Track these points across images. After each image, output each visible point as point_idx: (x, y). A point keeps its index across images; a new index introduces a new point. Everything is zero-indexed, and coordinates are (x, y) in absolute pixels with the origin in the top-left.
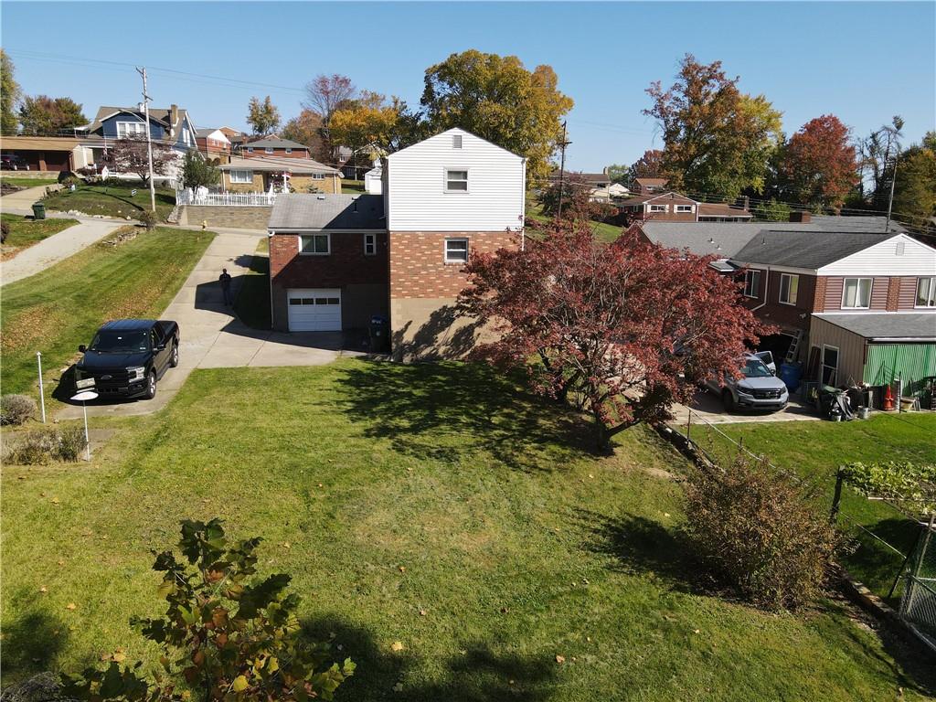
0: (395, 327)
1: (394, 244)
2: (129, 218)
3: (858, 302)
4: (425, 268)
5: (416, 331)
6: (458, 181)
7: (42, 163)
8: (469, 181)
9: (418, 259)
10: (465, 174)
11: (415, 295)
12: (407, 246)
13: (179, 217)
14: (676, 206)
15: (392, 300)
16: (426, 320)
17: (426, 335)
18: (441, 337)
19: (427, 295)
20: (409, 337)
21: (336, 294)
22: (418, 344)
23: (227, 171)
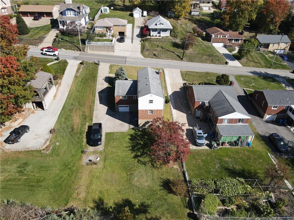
0: (139, 124)
1: (139, 111)
2: (75, 50)
3: (226, 122)
4: (145, 115)
5: (142, 125)
6: (151, 102)
7: (45, 15)
8: (153, 102)
9: (144, 114)
10: (152, 101)
11: (143, 119)
12: (141, 112)
13: (87, 50)
14: (222, 36)
15: (139, 120)
16: (144, 123)
17: (144, 125)
18: (147, 125)
19: (145, 119)
20: (141, 125)
21: (128, 106)
22: (142, 127)
23: (96, 27)
